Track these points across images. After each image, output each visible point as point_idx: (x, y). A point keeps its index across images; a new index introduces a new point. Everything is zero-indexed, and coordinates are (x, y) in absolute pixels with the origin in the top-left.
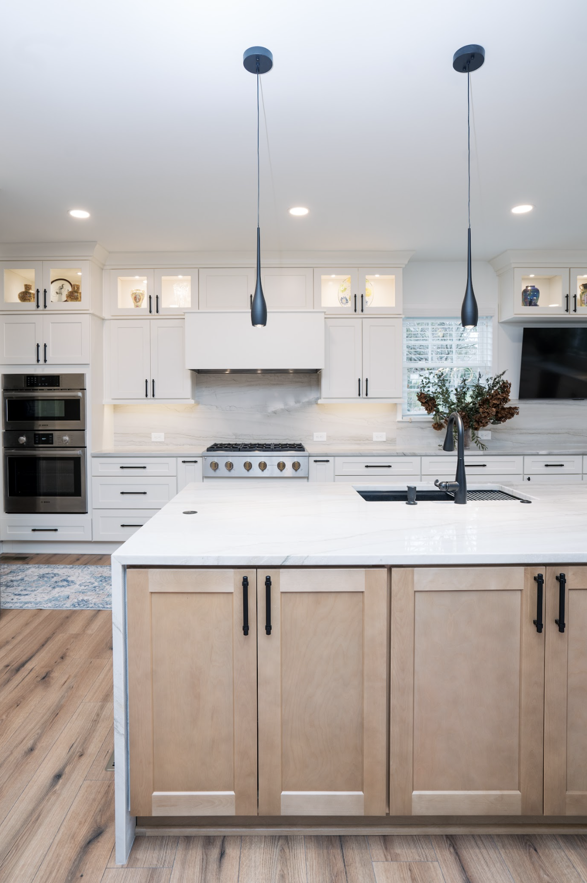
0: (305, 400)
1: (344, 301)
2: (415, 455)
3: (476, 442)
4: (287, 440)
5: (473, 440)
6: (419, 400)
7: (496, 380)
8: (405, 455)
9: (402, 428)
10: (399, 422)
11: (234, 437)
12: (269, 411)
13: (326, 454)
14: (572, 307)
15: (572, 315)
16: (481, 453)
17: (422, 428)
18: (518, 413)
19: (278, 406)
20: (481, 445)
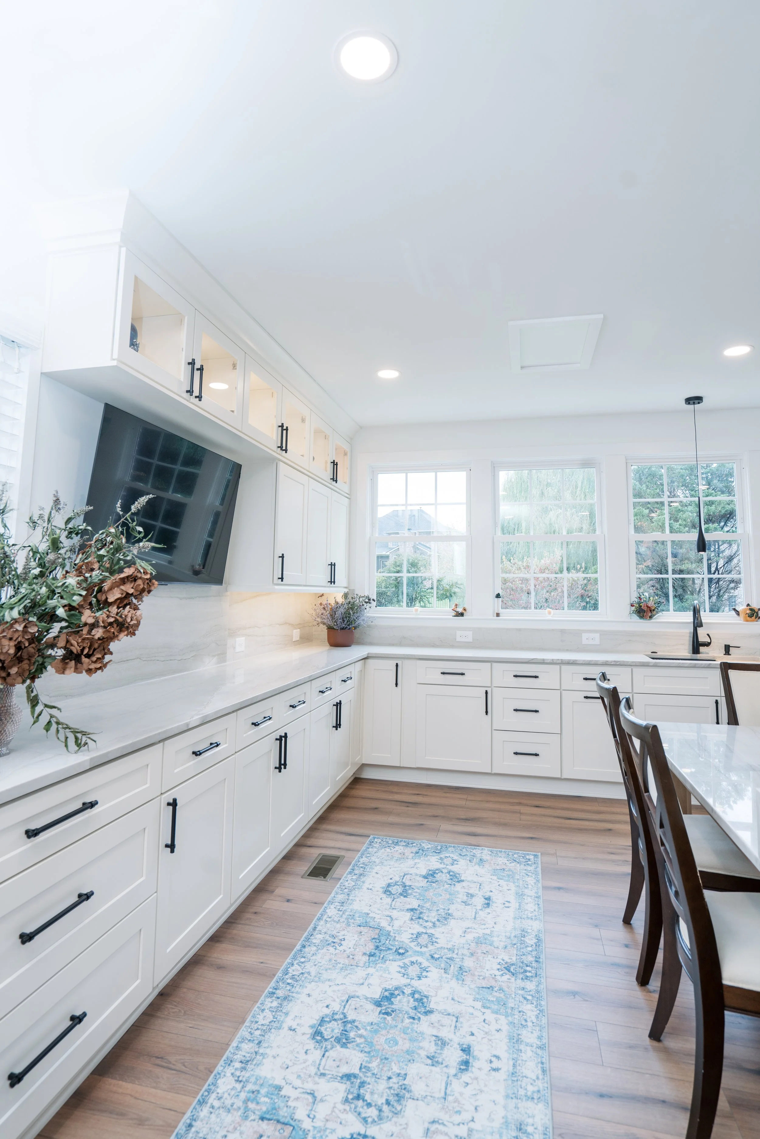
14: (196, 390)
15: (194, 405)
20: (75, 732)
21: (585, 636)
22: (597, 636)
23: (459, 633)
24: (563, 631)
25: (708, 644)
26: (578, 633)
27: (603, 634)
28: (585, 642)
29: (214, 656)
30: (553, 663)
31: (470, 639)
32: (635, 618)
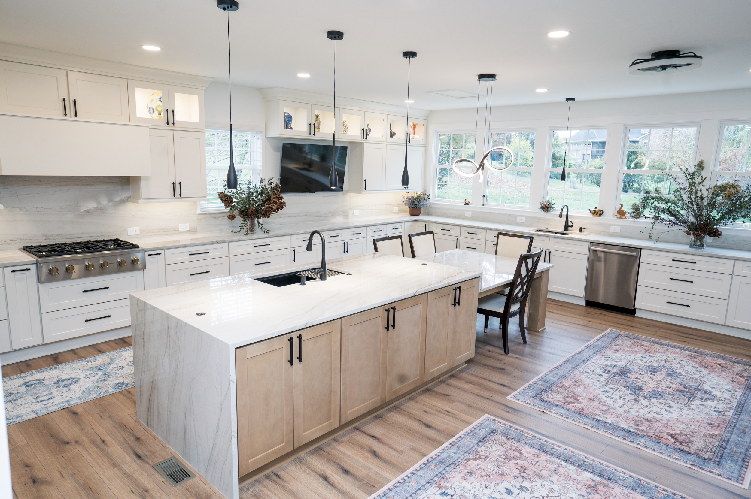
0: (117, 199)
1: (151, 111)
2: (224, 242)
3: (261, 228)
4: (103, 237)
5: (259, 227)
6: (220, 198)
7: (270, 182)
8: (217, 243)
9: (201, 219)
10: (199, 214)
11: (44, 238)
12: (82, 211)
13: (158, 248)
14: (312, 132)
15: (312, 137)
16: (267, 236)
17: (216, 218)
18: (285, 206)
19: (91, 205)
20: (266, 230)
21: (518, 218)
22: (524, 218)
23: (466, 213)
24: (509, 215)
25: (572, 226)
26: (516, 216)
27: (526, 217)
28: (518, 221)
29: (342, 216)
30: (482, 228)
31: (470, 216)
32: (541, 210)
